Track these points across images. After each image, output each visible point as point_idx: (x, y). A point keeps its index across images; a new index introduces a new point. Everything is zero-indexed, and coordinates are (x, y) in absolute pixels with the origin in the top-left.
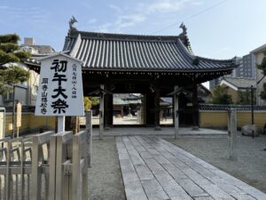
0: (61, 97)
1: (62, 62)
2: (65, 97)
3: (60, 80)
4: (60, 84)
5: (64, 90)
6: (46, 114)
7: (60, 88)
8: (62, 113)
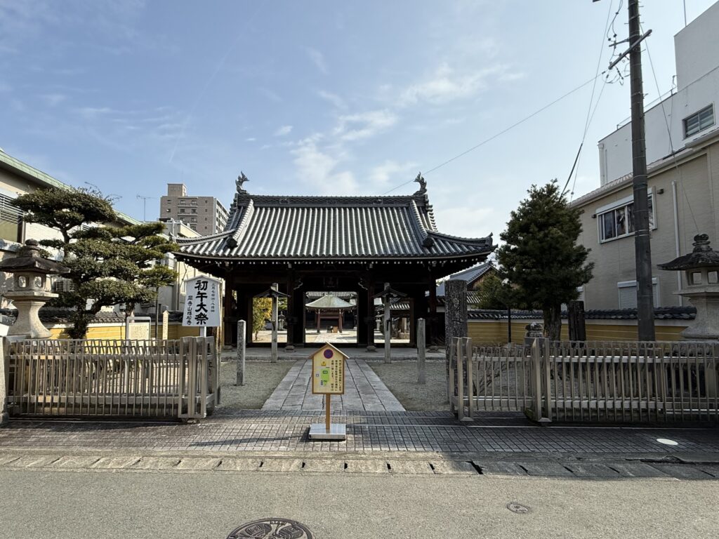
0: (202, 311)
1: (204, 282)
2: (206, 311)
3: (202, 297)
4: (202, 300)
5: (205, 305)
6: (191, 325)
7: (202, 303)
8: (203, 324)
